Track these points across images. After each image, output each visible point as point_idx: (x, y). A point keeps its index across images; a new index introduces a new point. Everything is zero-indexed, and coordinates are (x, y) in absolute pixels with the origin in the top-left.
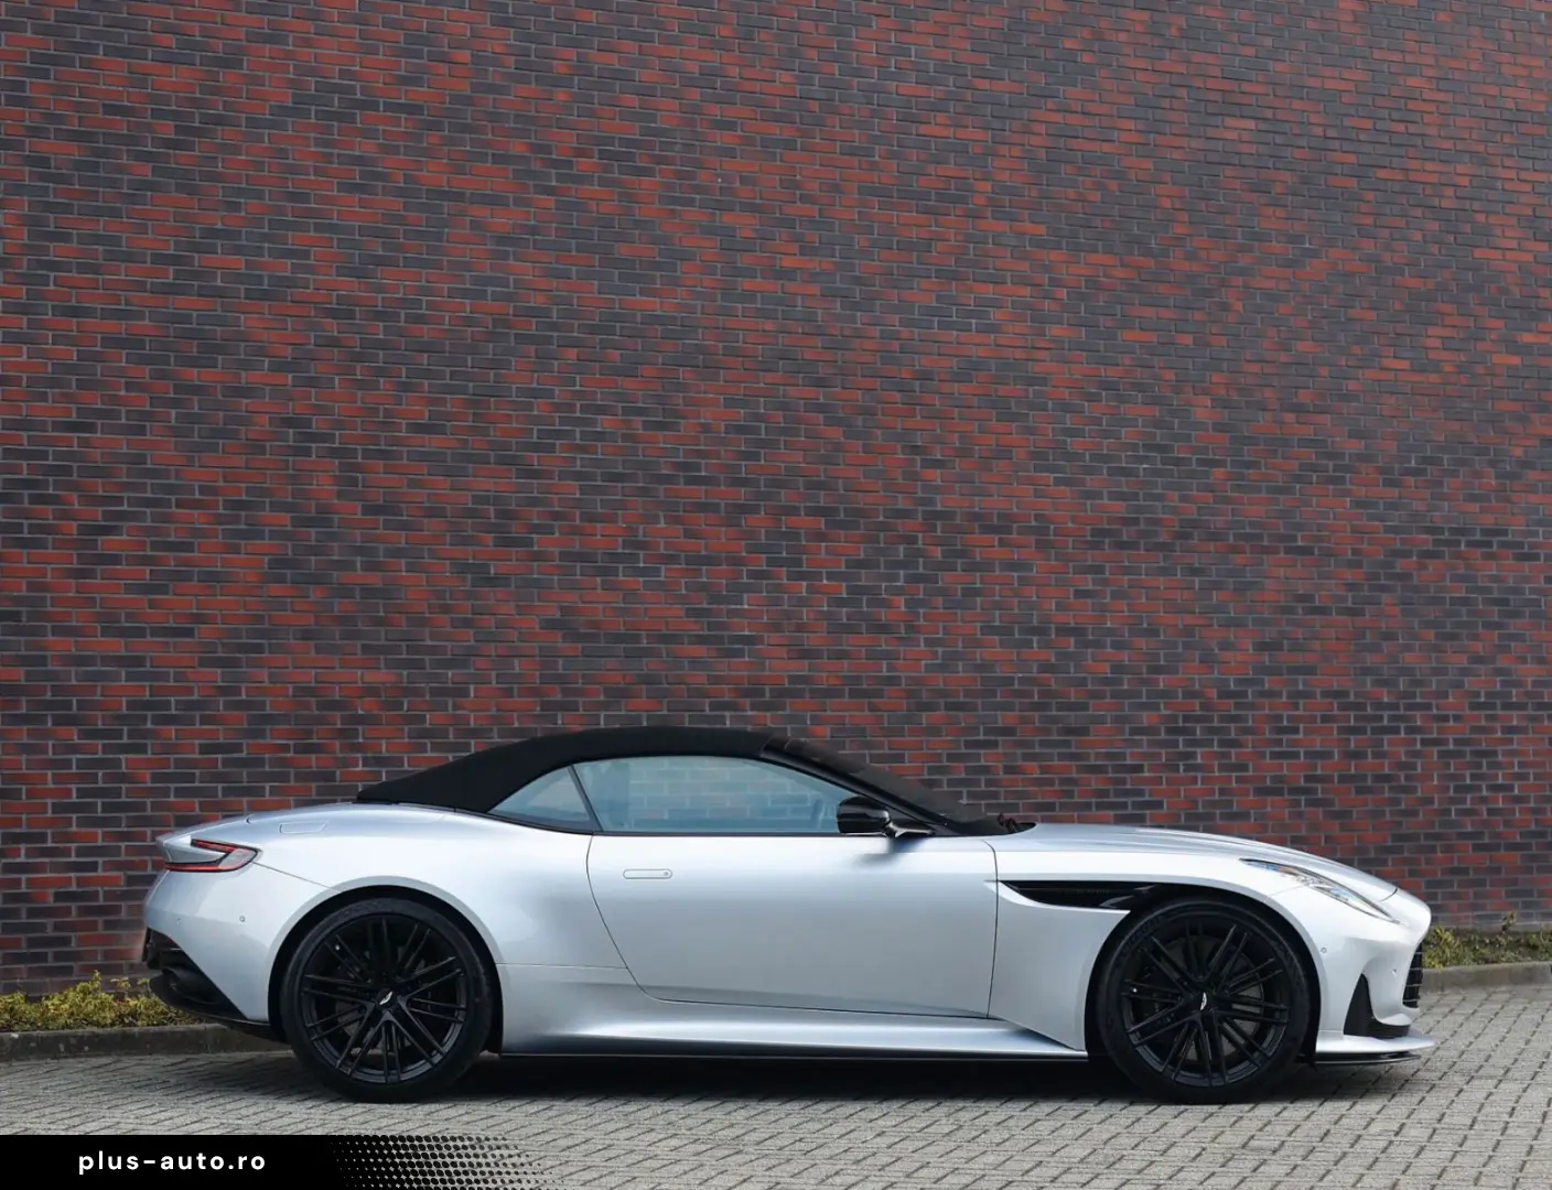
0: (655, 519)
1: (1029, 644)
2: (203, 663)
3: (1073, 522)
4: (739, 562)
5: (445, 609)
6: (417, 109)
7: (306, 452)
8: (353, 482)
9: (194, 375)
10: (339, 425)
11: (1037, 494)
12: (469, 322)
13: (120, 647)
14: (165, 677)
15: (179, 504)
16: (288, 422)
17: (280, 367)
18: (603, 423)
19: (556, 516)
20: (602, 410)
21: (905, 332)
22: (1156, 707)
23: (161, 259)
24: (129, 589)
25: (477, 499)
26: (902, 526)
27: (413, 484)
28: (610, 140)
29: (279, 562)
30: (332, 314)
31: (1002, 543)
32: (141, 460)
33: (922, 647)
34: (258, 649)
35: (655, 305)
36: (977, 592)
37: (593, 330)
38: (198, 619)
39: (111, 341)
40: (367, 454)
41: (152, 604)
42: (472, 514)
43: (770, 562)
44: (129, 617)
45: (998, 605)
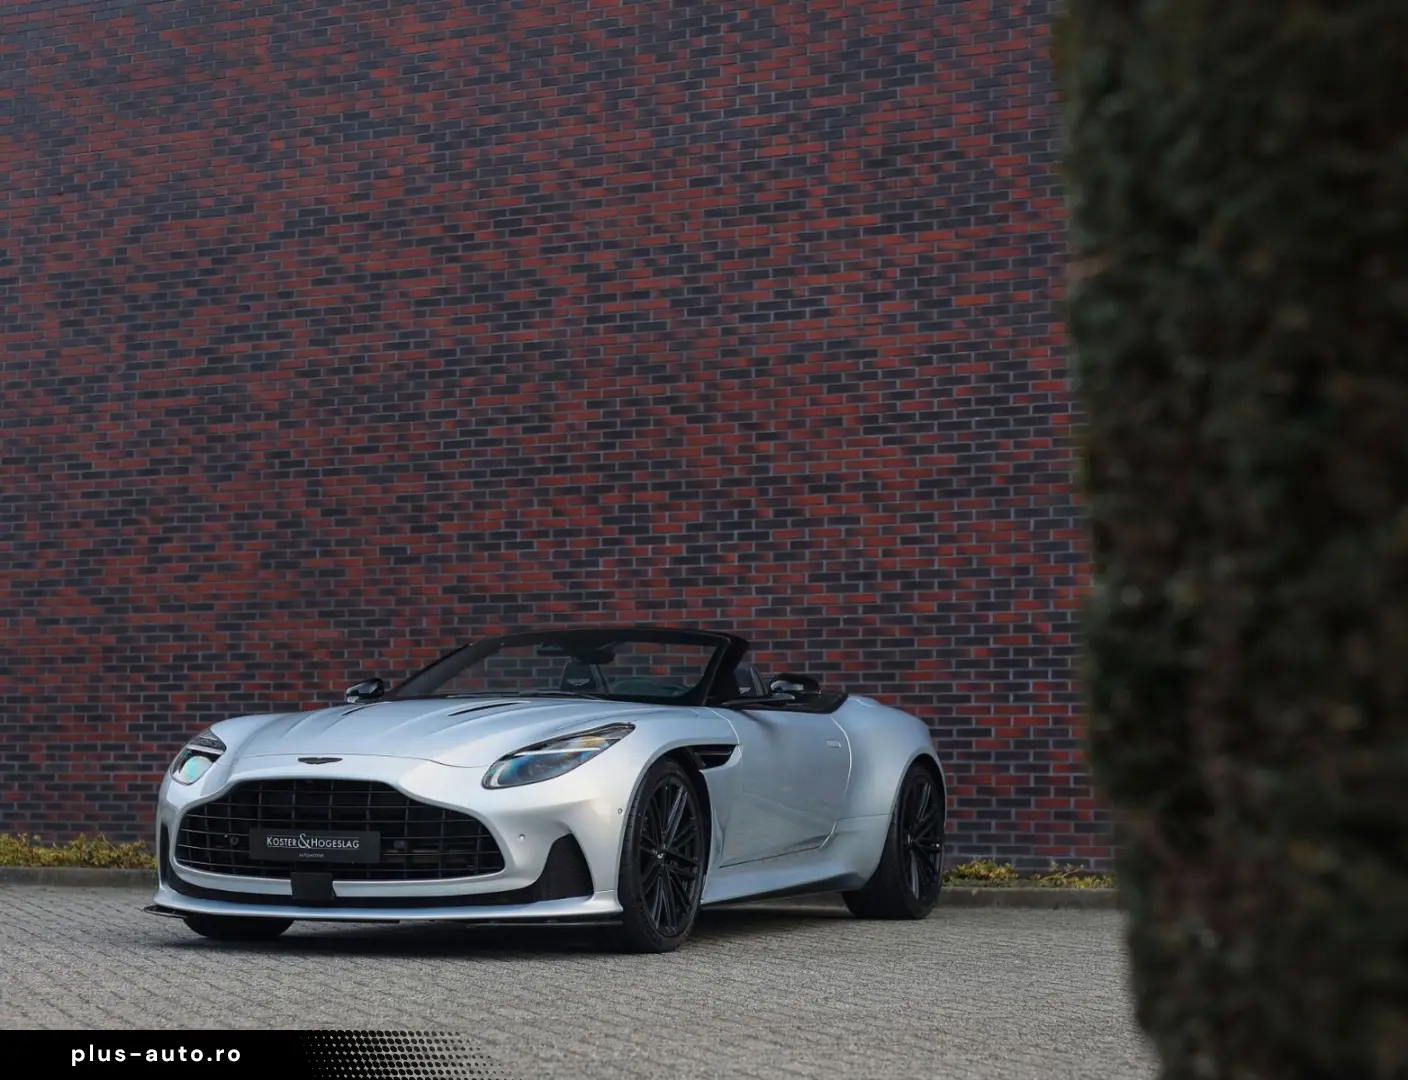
0: (530, 503)
1: (855, 588)
2: (220, 627)
3: (901, 476)
4: (593, 532)
5: (375, 582)
6: (364, 217)
7: (286, 475)
8: (316, 494)
9: (219, 429)
10: (307, 453)
11: (867, 453)
12: (398, 367)
13: (170, 619)
14: (195, 638)
15: (208, 519)
16: (277, 455)
17: (270, 417)
18: (491, 432)
19: (457, 507)
20: (492, 422)
21: (742, 327)
22: (985, 641)
23: (201, 352)
24: (177, 579)
25: (401, 499)
26: (736, 492)
27: (355, 491)
28: (502, 213)
29: (267, 555)
30: (304, 374)
31: (831, 500)
32: (186, 490)
33: (754, 595)
34: (252, 617)
35: (535, 335)
36: (807, 545)
37: (486, 361)
38: (217, 597)
39: (170, 412)
40: (327, 473)
41: (191, 589)
42: (394, 510)
43: (622, 531)
44: (177, 598)
45: (827, 555)
